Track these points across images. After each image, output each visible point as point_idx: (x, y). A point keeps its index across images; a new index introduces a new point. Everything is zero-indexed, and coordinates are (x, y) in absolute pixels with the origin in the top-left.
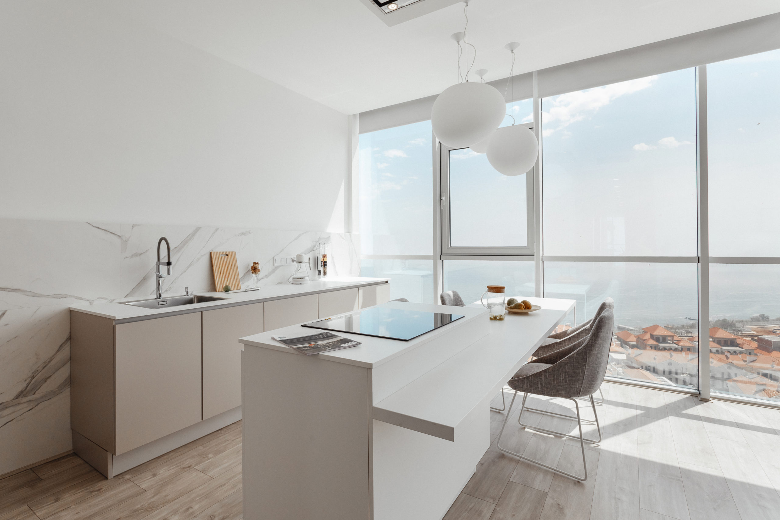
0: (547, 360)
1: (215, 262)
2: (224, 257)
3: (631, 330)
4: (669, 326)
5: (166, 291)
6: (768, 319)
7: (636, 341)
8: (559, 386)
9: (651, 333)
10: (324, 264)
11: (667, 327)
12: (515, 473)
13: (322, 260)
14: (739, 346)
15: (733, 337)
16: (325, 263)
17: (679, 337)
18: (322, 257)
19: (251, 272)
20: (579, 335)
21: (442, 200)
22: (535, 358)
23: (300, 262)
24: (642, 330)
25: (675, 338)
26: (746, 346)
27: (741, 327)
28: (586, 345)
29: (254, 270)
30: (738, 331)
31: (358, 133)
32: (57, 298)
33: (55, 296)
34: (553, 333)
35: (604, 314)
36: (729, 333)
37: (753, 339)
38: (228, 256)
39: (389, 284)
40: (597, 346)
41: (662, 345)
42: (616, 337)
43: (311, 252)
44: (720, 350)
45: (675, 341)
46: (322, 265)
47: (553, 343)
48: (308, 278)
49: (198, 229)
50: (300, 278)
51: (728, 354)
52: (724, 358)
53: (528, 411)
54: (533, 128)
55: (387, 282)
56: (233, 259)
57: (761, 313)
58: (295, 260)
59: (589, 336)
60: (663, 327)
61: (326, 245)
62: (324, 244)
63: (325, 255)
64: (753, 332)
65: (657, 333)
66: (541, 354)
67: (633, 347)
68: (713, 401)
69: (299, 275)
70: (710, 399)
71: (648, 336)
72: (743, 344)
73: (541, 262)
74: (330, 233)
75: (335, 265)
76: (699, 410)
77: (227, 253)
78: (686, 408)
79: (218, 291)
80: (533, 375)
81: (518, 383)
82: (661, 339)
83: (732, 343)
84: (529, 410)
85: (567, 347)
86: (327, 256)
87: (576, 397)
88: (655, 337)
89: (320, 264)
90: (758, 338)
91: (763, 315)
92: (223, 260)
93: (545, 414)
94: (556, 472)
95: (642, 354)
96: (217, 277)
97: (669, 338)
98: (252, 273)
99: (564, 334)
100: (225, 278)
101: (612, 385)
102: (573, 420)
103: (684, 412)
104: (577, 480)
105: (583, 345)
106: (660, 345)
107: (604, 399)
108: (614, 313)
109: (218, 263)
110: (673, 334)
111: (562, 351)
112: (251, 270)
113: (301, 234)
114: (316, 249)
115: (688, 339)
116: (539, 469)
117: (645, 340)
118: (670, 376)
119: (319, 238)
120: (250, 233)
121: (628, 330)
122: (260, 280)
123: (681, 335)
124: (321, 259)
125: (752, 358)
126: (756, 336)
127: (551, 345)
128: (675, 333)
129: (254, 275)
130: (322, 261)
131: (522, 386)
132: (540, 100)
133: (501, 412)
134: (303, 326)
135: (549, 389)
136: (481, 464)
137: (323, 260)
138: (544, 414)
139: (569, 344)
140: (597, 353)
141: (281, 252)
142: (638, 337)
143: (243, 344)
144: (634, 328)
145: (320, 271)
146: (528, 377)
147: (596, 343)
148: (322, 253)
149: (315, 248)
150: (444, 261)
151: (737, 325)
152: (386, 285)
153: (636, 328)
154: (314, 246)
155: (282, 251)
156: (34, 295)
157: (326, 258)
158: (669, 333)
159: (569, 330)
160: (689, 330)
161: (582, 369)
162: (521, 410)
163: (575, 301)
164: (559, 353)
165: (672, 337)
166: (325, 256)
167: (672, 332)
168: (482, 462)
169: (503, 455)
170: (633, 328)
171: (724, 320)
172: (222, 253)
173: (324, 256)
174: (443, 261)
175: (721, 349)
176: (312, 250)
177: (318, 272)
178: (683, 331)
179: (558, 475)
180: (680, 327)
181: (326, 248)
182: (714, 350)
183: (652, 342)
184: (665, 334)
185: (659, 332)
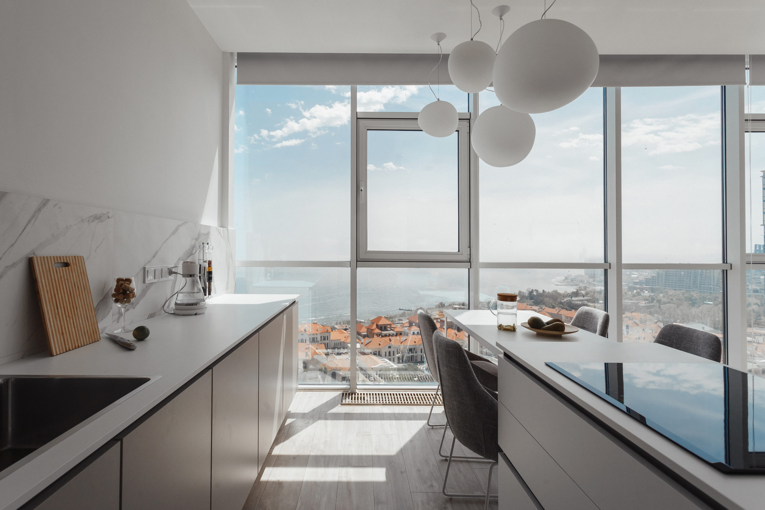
1: (43, 281)
2: (58, 269)
3: (362, 322)
4: (388, 317)
6: (444, 305)
7: (366, 331)
9: (377, 324)
11: (386, 317)
16: (210, 276)
17: (394, 325)
24: (370, 322)
25: (392, 326)
27: (431, 313)
29: (124, 294)
31: (237, 81)
38: (70, 267)
41: (384, 332)
45: (392, 328)
50: (193, 305)
56: (81, 273)
60: (384, 318)
63: (210, 261)
64: (437, 316)
65: (381, 323)
67: (364, 337)
71: (374, 326)
74: (208, 227)
77: (68, 259)
79: (55, 354)
82: (384, 328)
88: (379, 326)
89: (206, 276)
90: (441, 320)
92: (59, 277)
95: (371, 341)
96: (51, 320)
97: (389, 326)
100: (68, 318)
106: (383, 332)
109: (49, 284)
114: (196, 252)
115: (400, 326)
117: (373, 330)
118: (390, 357)
120: (109, 217)
123: (395, 323)
124: (207, 268)
126: (439, 319)
130: (208, 272)
141: (154, 257)
142: (368, 328)
154: (192, 247)
155: (156, 254)
157: (211, 266)
158: (389, 322)
160: (401, 318)
167: (390, 321)
172: (55, 260)
173: (209, 264)
176: (191, 254)
178: (396, 319)
180: (394, 316)
182: (416, 332)
183: (377, 331)
184: (386, 323)
185: (382, 322)
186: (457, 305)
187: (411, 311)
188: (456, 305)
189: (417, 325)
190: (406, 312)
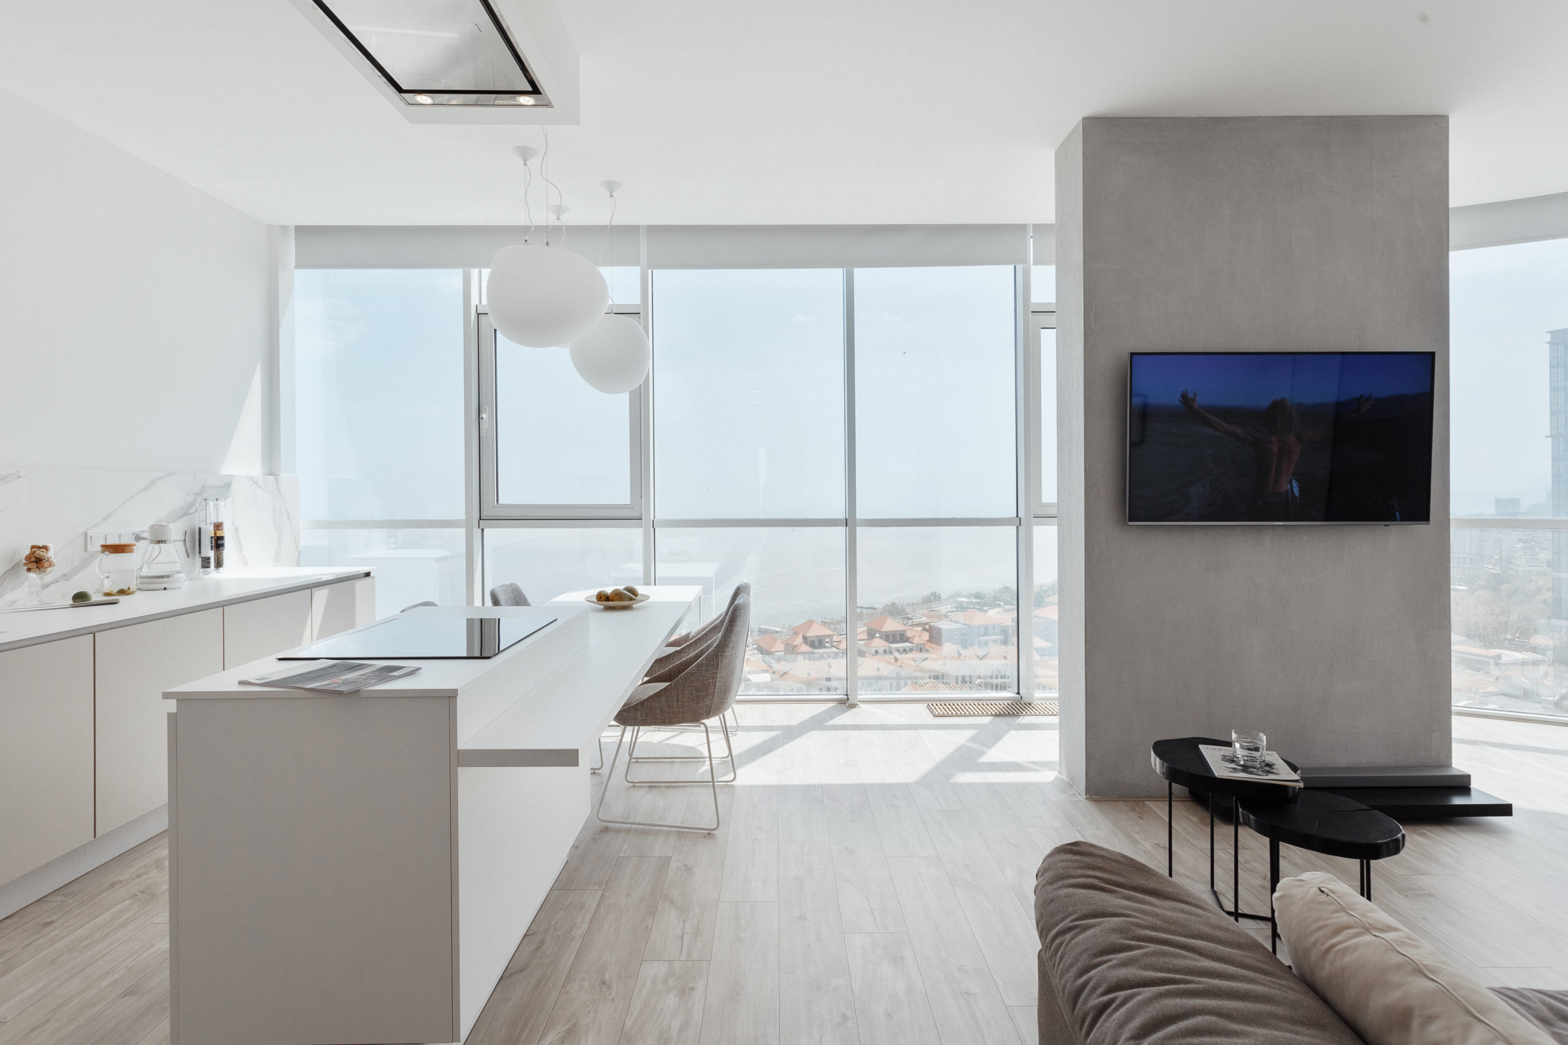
0: (666, 677)
3: (777, 632)
4: (827, 621)
6: (940, 597)
7: (783, 649)
8: (684, 707)
9: (804, 635)
10: (218, 543)
11: (824, 622)
12: (626, 846)
13: (213, 535)
14: (909, 640)
15: (902, 628)
16: (220, 542)
17: (840, 637)
18: (212, 528)
19: (26, 568)
20: (708, 636)
21: (482, 418)
22: (646, 679)
23: (159, 542)
24: (792, 631)
25: (835, 638)
26: (916, 641)
28: (718, 645)
29: (37, 562)
30: (909, 619)
31: (294, 264)
34: (672, 639)
35: (739, 601)
36: (898, 622)
37: (924, 629)
39: (373, 577)
40: (731, 645)
42: (756, 646)
43: (182, 517)
44: (888, 649)
45: (834, 643)
46: (213, 545)
47: (673, 653)
48: (182, 575)
50: (163, 577)
51: (897, 655)
52: (893, 661)
53: (637, 762)
54: (639, 313)
55: (368, 575)
57: (932, 591)
58: (144, 535)
59: (720, 635)
60: (820, 622)
61: (221, 503)
62: (217, 499)
63: (218, 523)
64: (924, 619)
65: (812, 633)
66: (655, 671)
67: (779, 659)
68: (861, 705)
69: (156, 570)
70: (858, 703)
71: (799, 640)
72: (914, 636)
73: (652, 529)
74: (232, 476)
75: (240, 544)
76: (847, 718)
78: (832, 718)
80: (649, 697)
81: (628, 713)
82: (816, 644)
83: (902, 637)
84: (639, 760)
85: (692, 654)
86: (225, 526)
87: (706, 718)
88: (809, 640)
89: (207, 543)
90: (929, 626)
91: (935, 593)
93: (662, 762)
94: (681, 830)
95: (792, 667)
97: (827, 640)
98: (29, 570)
99: (686, 638)
101: (749, 706)
102: (699, 761)
103: (830, 723)
104: (707, 832)
105: (714, 646)
106: (816, 651)
107: (739, 725)
108: (751, 600)
110: (831, 633)
111: (685, 661)
112: (25, 564)
113: (156, 479)
114: (196, 512)
116: (658, 832)
117: (796, 646)
119: (203, 487)
121: (773, 634)
122: (47, 587)
123: (842, 633)
124: (209, 531)
125: (924, 655)
126: (927, 624)
127: (670, 655)
128: (834, 631)
129: (32, 575)
130: (212, 538)
131: (634, 717)
132: (650, 272)
133: (596, 771)
134: (280, 659)
135: (671, 715)
136: (575, 847)
137: (215, 534)
138: (660, 762)
139: (693, 651)
140: (731, 655)
141: (105, 519)
142: (786, 642)
143: (175, 700)
144: (781, 628)
145: (209, 558)
146: (642, 703)
147: (729, 642)
148: (213, 519)
149: (193, 510)
150: (485, 529)
151: (908, 610)
152: (367, 580)
153: (784, 628)
154: (191, 505)
155: (108, 517)
157: (222, 529)
158: (827, 632)
159: (691, 634)
161: (713, 679)
162: (627, 764)
163: (701, 586)
164: (681, 664)
165: (830, 636)
166: (220, 526)
167: (830, 629)
168: (576, 845)
169: (607, 828)
170: (779, 630)
171: (893, 605)
173: (218, 526)
174: (483, 530)
175: (889, 647)
176: (186, 514)
177: (202, 561)
179: (683, 832)
181: (223, 509)
182: (881, 650)
183: (805, 648)
184: (821, 634)
185: (816, 631)
186: (965, 596)
187: (875, 609)
188: (962, 597)
189: (883, 637)
190: (864, 610)
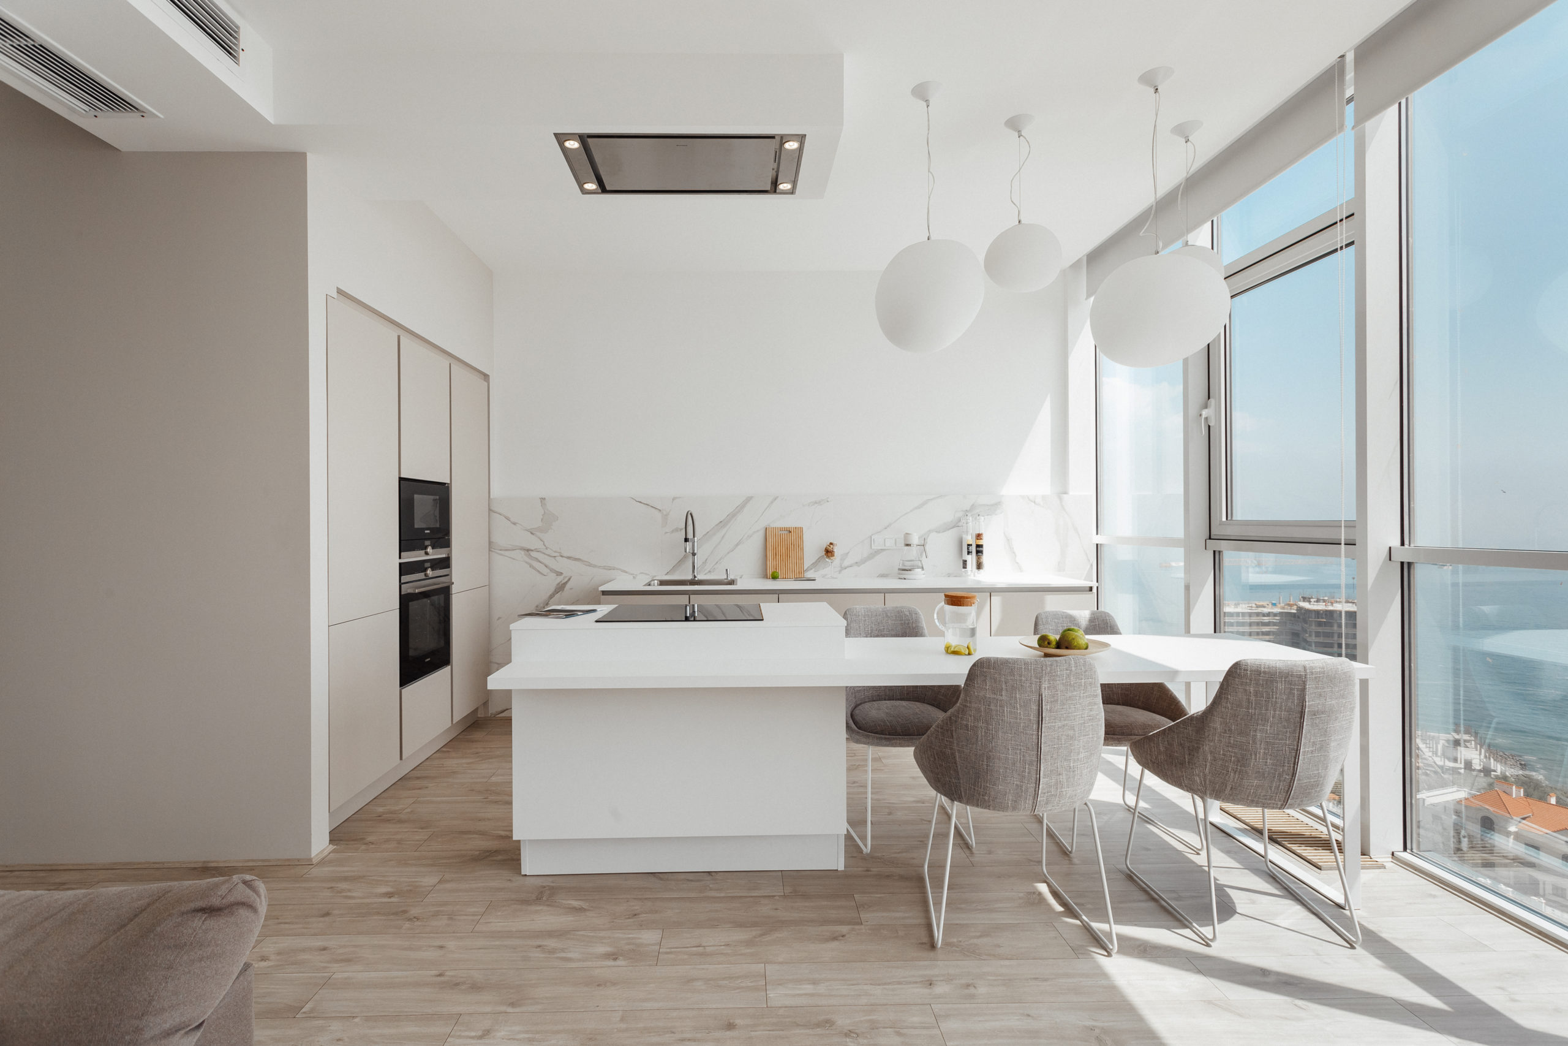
1: (770, 540)
2: (784, 534)
5: (710, 572)
10: (979, 550)
18: (974, 537)
29: (829, 553)
32: (607, 569)
33: (604, 568)
38: (791, 533)
43: (951, 528)
49: (749, 499)
55: (1088, 589)
56: (799, 537)
63: (980, 534)
74: (1002, 496)
77: (790, 528)
86: (984, 537)
89: (965, 549)
92: (782, 539)
96: (770, 560)
98: (825, 557)
100: (782, 561)
109: (773, 542)
113: (928, 500)
120: (828, 501)
122: (845, 569)
129: (827, 560)
137: (977, 542)
141: (886, 528)
145: (966, 561)
148: (976, 531)
149: (961, 523)
154: (960, 520)
155: (888, 526)
156: (590, 565)
157: (982, 539)
166: (981, 536)
172: (781, 529)
173: (979, 536)
174: (1216, 552)
176: (955, 526)
177: (963, 563)
181: (986, 523)
